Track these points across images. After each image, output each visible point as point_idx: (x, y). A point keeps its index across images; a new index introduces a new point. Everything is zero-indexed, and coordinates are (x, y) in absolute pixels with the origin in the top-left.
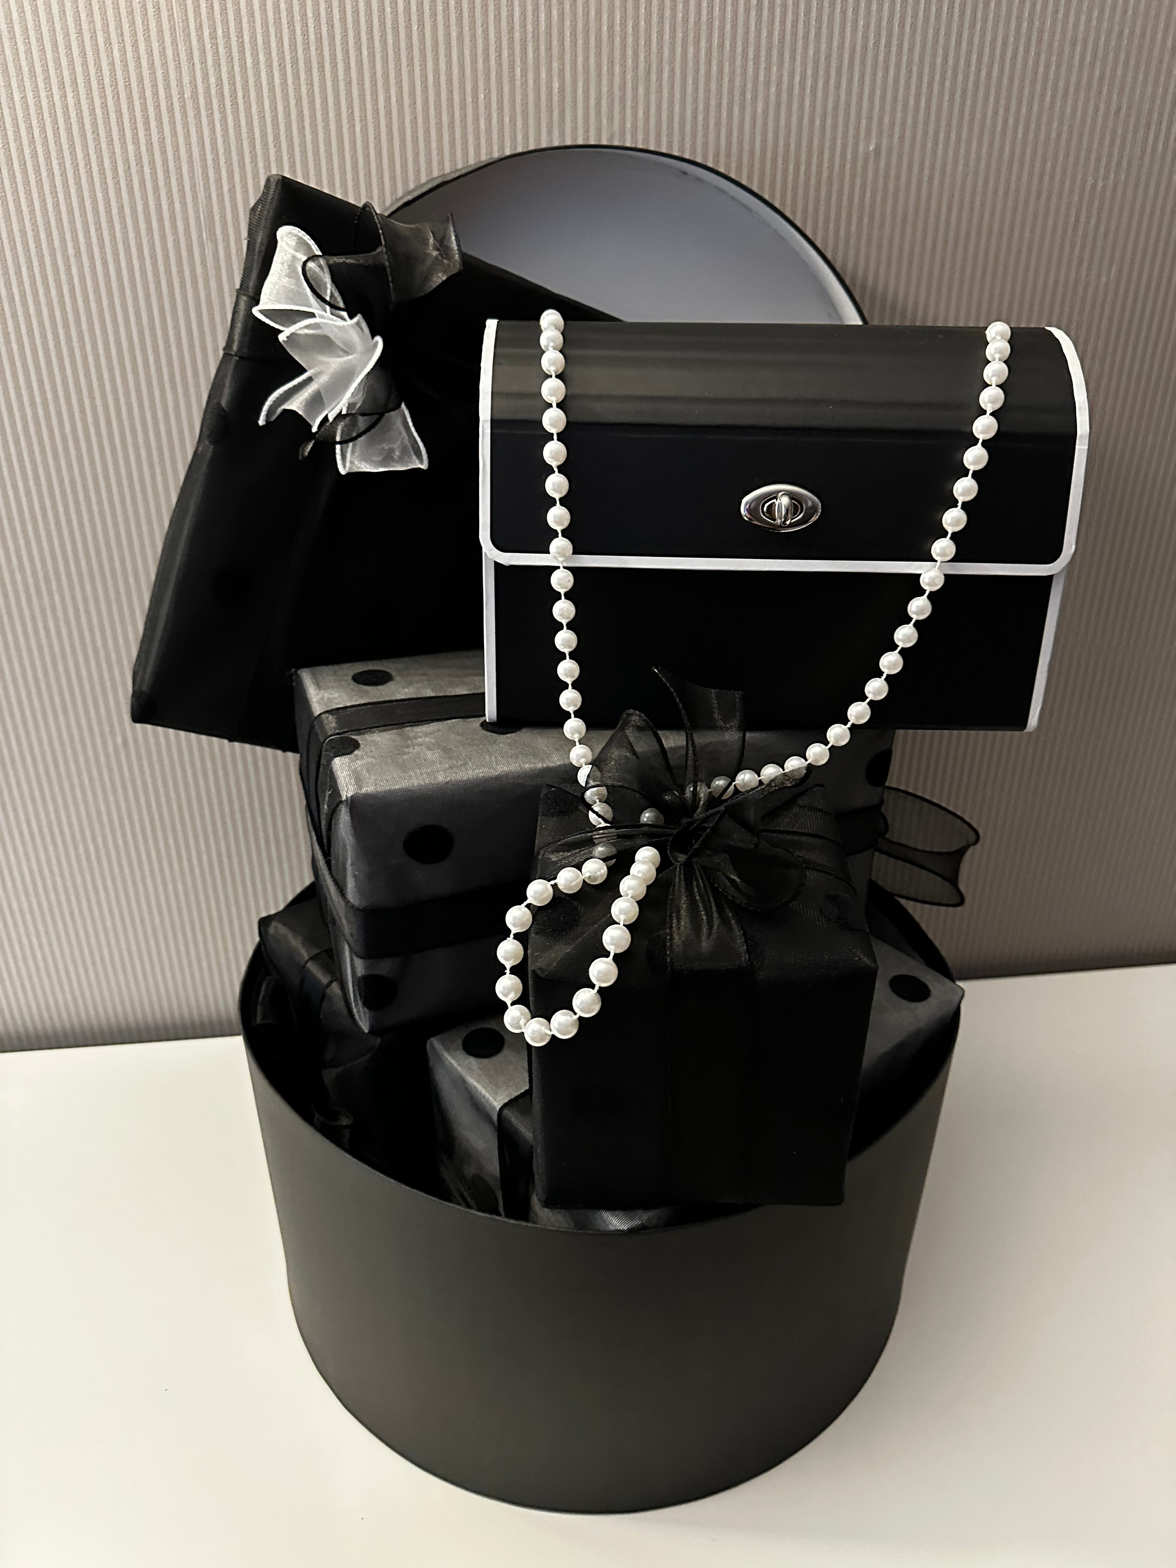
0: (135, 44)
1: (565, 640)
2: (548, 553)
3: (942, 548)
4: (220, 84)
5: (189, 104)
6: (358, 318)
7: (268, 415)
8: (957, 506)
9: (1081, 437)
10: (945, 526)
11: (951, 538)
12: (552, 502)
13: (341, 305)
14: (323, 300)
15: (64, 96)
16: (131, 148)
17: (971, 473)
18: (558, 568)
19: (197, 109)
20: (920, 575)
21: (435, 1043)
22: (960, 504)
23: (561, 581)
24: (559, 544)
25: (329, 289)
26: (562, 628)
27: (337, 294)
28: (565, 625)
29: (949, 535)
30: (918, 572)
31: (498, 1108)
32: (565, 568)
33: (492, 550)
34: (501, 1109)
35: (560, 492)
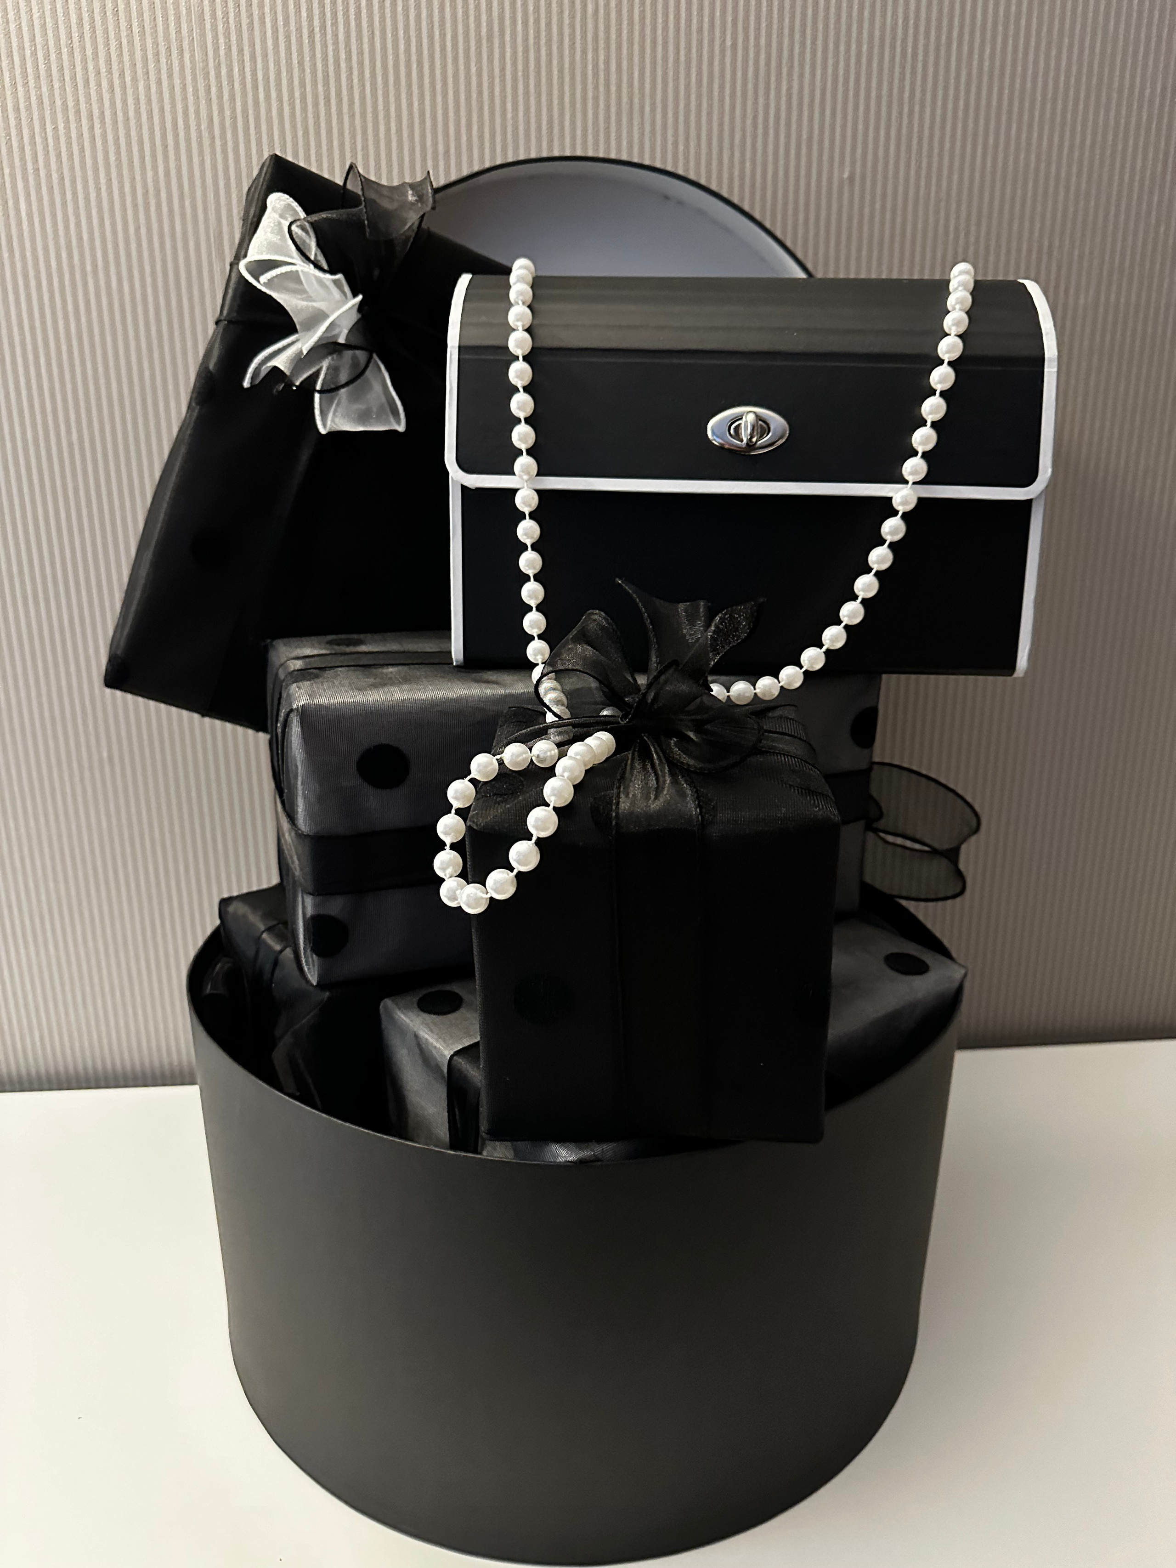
0: (159, 82)
1: (529, 562)
2: (513, 472)
3: (914, 468)
4: (234, 117)
5: (205, 134)
6: (339, 275)
7: (253, 378)
8: (926, 426)
9: (1050, 360)
10: (915, 444)
11: (922, 458)
12: (517, 420)
13: (324, 264)
14: (308, 259)
15: (92, 128)
16: (150, 174)
17: (939, 393)
18: (522, 489)
19: (213, 139)
20: (892, 496)
21: (388, 1002)
22: (929, 424)
23: (526, 501)
24: (524, 463)
25: (313, 250)
26: (526, 549)
27: (321, 257)
28: (529, 547)
29: (920, 455)
30: (889, 495)
31: (448, 1057)
32: (530, 489)
33: (457, 472)
34: (452, 1056)
35: (525, 412)
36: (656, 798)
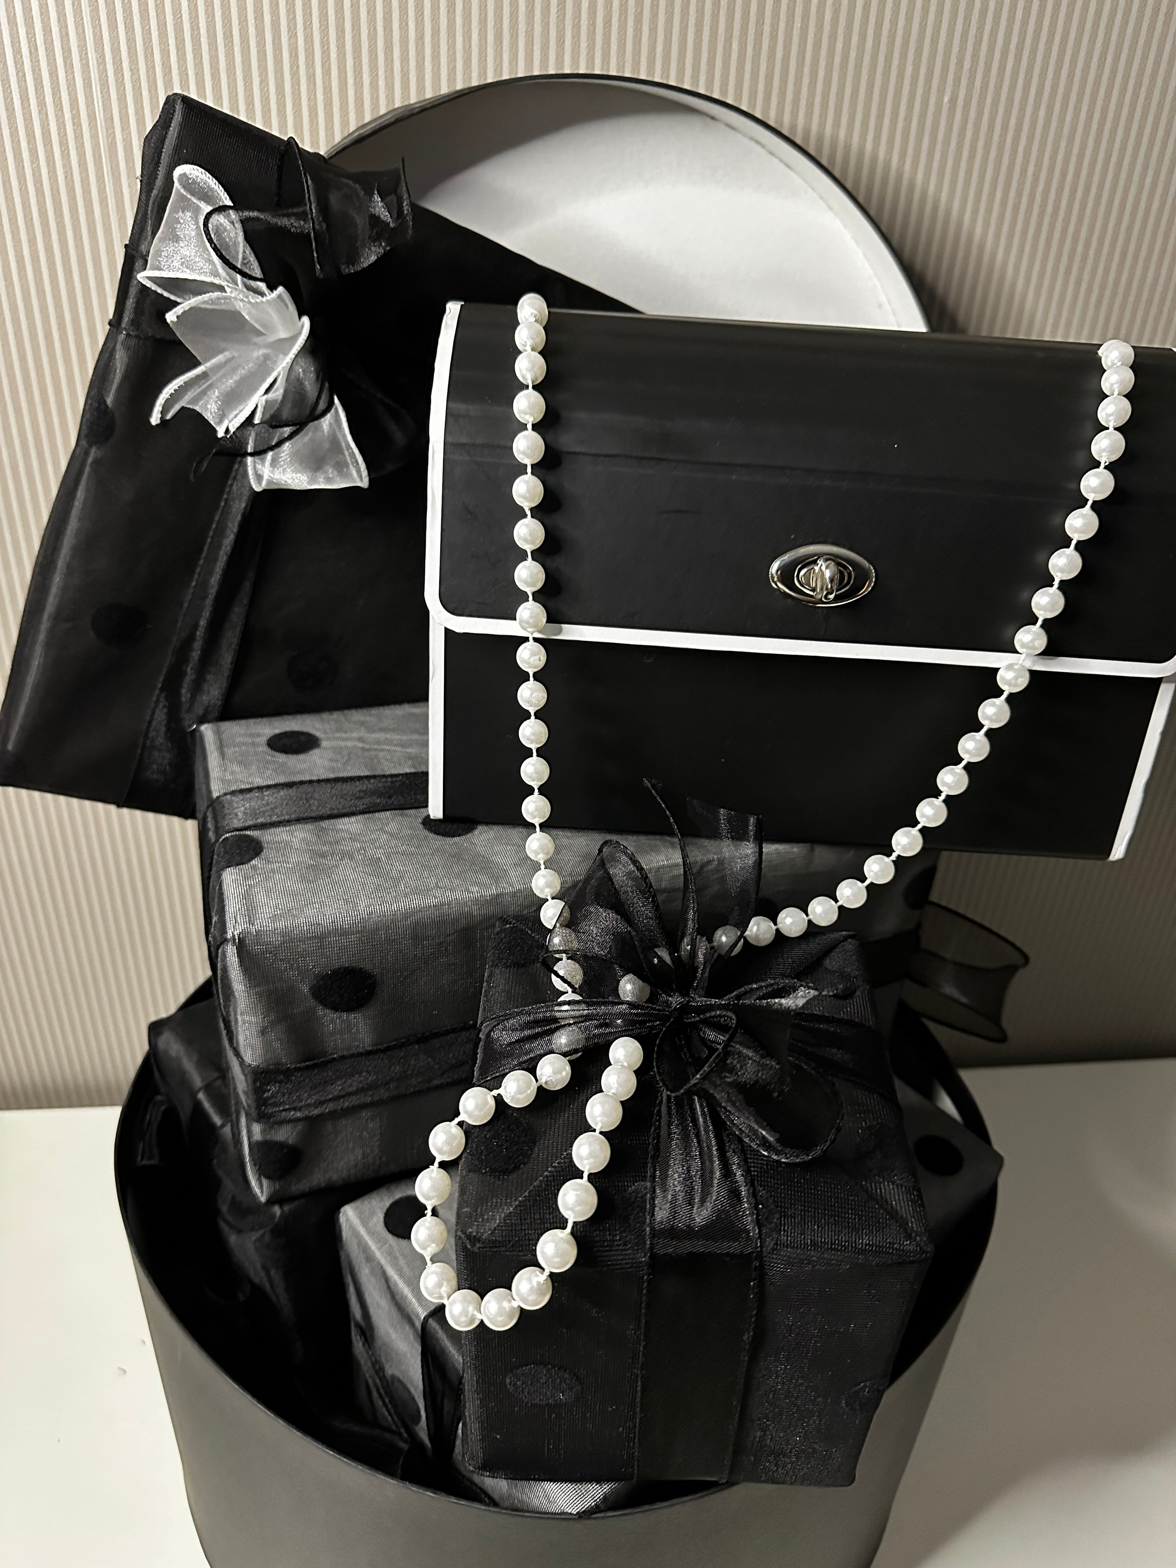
1: (532, 733)
2: (515, 619)
3: (1030, 637)
6: (281, 289)
7: (163, 412)
8: (1052, 586)
10: (1034, 610)
11: (1042, 626)
12: (522, 555)
13: (258, 273)
14: (233, 268)
17: (1074, 543)
18: (526, 639)
20: (998, 669)
21: (350, 1213)
22: (1056, 583)
23: (530, 657)
24: (529, 610)
25: (241, 251)
26: (529, 717)
27: (252, 258)
28: (532, 714)
29: (1040, 623)
30: (995, 666)
31: (423, 1316)
32: (536, 640)
33: (440, 612)
34: (427, 1317)
35: (533, 543)
36: (703, 1201)
